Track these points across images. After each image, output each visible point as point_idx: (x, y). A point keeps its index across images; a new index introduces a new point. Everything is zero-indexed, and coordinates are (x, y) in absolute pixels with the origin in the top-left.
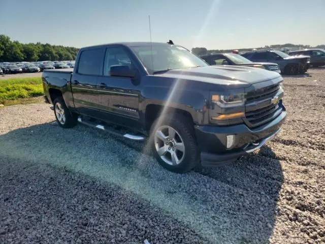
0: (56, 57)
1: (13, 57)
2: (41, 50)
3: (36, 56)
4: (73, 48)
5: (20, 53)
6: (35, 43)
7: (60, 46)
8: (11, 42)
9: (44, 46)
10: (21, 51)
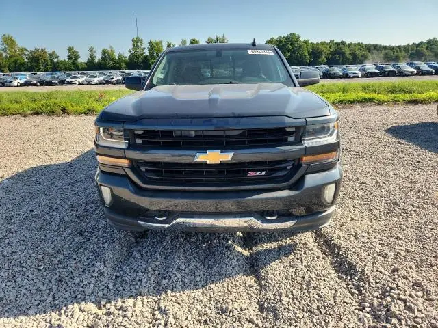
0: (349, 59)
1: (298, 60)
2: (332, 50)
3: (323, 58)
4: (377, 45)
5: (306, 54)
6: (328, 41)
7: (359, 44)
8: (300, 41)
9: (337, 44)
10: (308, 53)
